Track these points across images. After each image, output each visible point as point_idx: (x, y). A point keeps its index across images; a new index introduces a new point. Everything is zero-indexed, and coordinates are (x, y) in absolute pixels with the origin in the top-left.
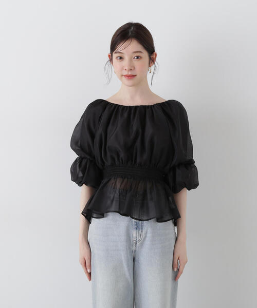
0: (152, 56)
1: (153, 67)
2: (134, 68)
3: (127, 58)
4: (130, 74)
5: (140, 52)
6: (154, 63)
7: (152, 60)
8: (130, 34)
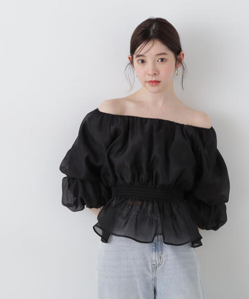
0: (178, 57)
1: (180, 68)
2: (159, 73)
3: (149, 61)
4: (154, 79)
5: (164, 54)
6: (182, 64)
7: (179, 61)
8: (152, 33)
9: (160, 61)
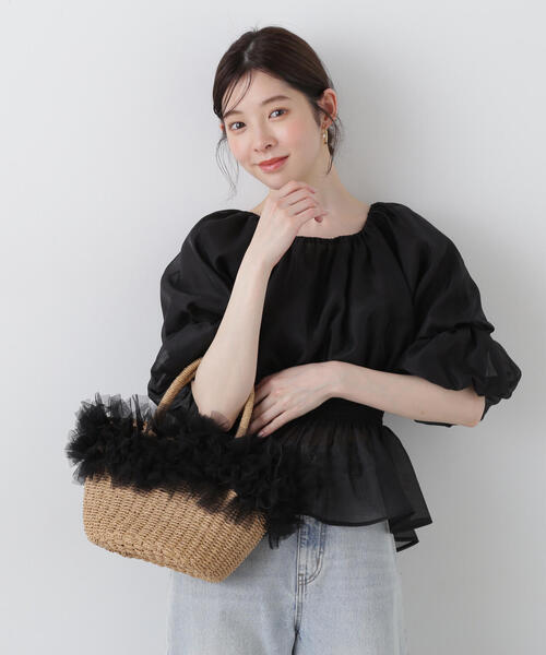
2: (277, 142)
9: (274, 114)
